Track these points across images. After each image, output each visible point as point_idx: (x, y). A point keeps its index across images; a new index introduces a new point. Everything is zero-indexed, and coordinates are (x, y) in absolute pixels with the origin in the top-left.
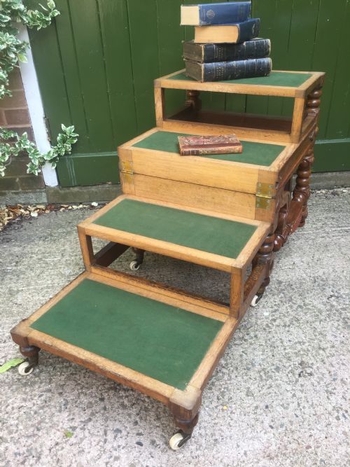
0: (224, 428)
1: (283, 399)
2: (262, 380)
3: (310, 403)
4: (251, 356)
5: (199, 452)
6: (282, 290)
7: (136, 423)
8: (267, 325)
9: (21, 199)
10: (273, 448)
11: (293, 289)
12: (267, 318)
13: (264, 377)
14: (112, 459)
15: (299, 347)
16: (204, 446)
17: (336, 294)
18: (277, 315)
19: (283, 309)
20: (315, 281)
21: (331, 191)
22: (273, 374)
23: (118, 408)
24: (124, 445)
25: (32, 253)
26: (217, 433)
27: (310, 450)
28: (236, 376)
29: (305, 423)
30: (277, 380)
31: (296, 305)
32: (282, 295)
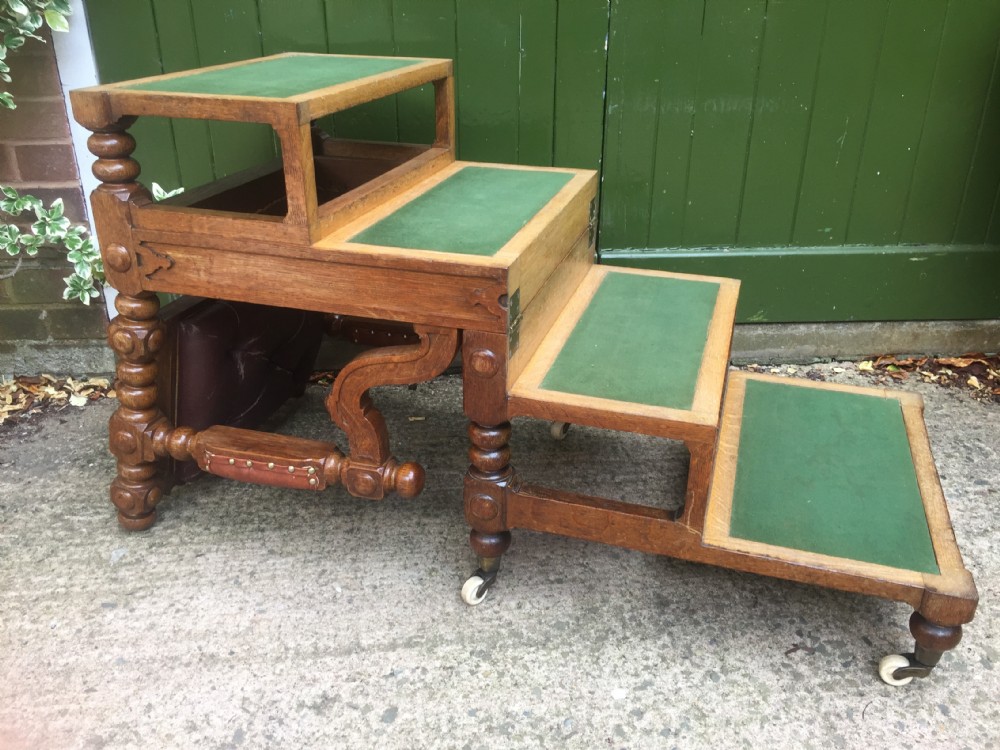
9: (52, 361)
17: (809, 643)
18: (648, 697)
19: (665, 681)
21: (807, 369)
25: (43, 500)
31: (702, 671)
32: (666, 639)
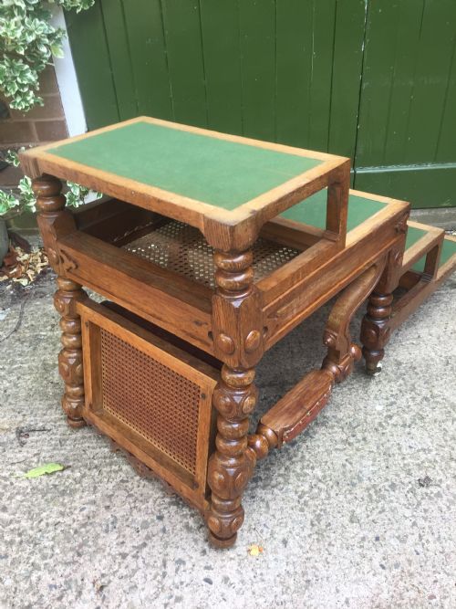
0: (319, 565)
1: (399, 529)
2: (371, 501)
3: (436, 536)
4: (358, 467)
5: (285, 597)
6: (401, 374)
7: (204, 552)
8: (380, 424)
10: (385, 595)
11: (417, 374)
12: (380, 414)
13: (374, 497)
14: (172, 600)
15: (423, 456)
16: (292, 588)
18: (394, 409)
19: (402, 402)
20: (448, 363)
22: (386, 493)
23: (181, 530)
24: (188, 581)
26: (309, 571)
27: (434, 601)
28: (337, 495)
29: (428, 563)
30: (392, 501)
31: (421, 397)
32: (401, 381)
